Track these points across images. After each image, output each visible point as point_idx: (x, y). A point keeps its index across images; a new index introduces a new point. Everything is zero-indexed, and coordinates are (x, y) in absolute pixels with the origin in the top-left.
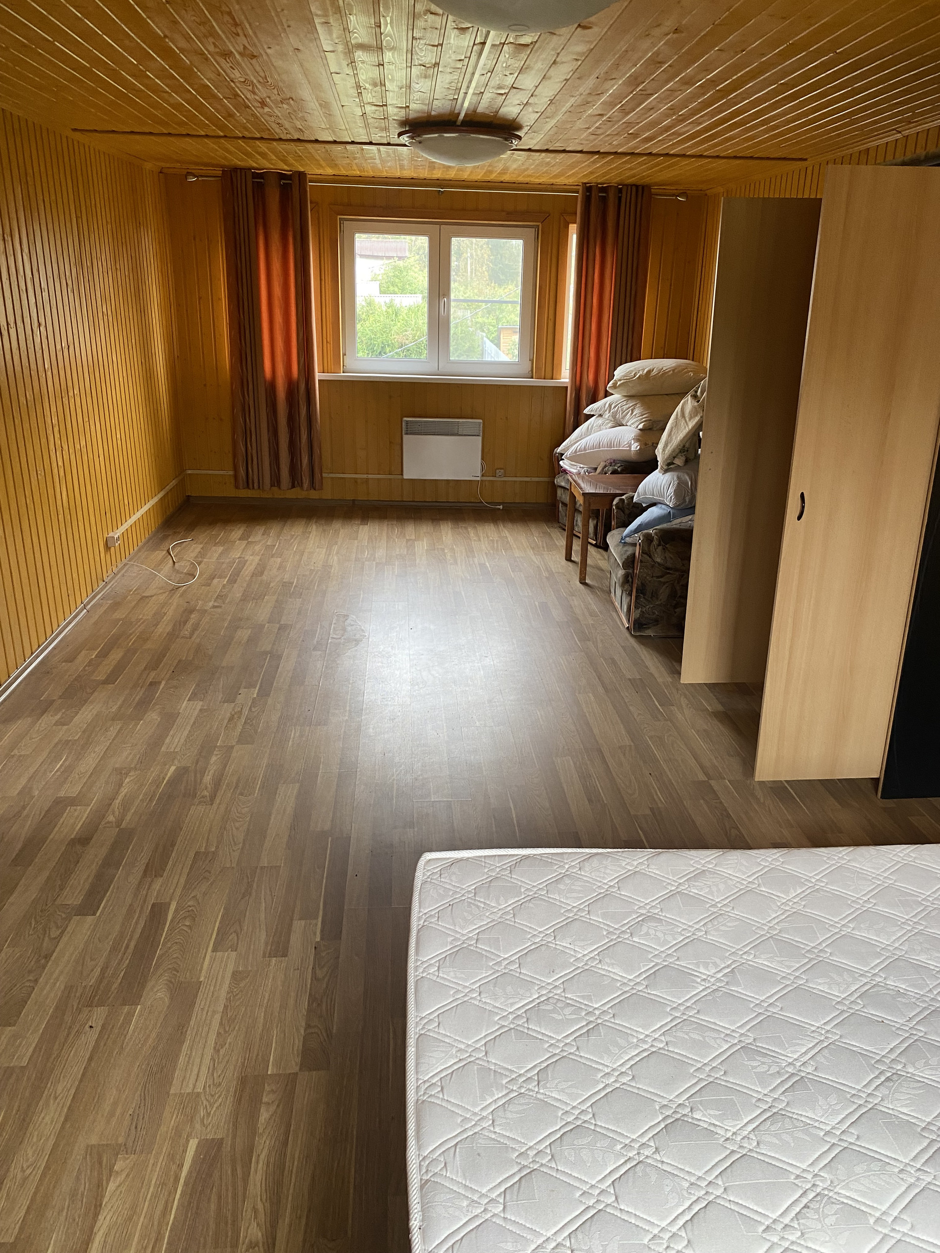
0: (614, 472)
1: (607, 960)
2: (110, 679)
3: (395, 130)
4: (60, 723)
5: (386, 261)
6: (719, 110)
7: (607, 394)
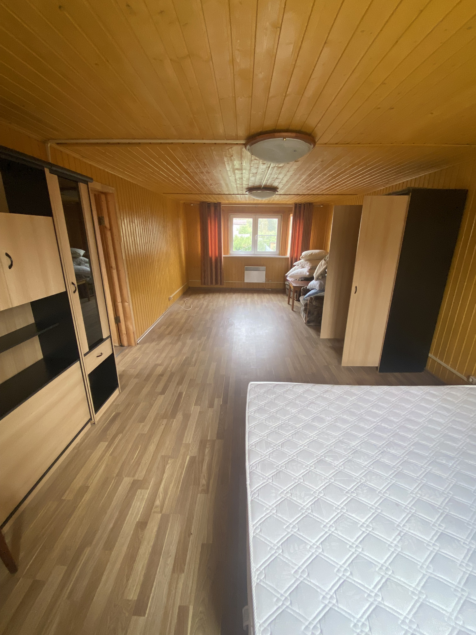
0: (302, 280)
1: (301, 414)
2: (169, 333)
3: (245, 191)
4: (156, 345)
5: (240, 225)
6: (333, 182)
7: (300, 260)
